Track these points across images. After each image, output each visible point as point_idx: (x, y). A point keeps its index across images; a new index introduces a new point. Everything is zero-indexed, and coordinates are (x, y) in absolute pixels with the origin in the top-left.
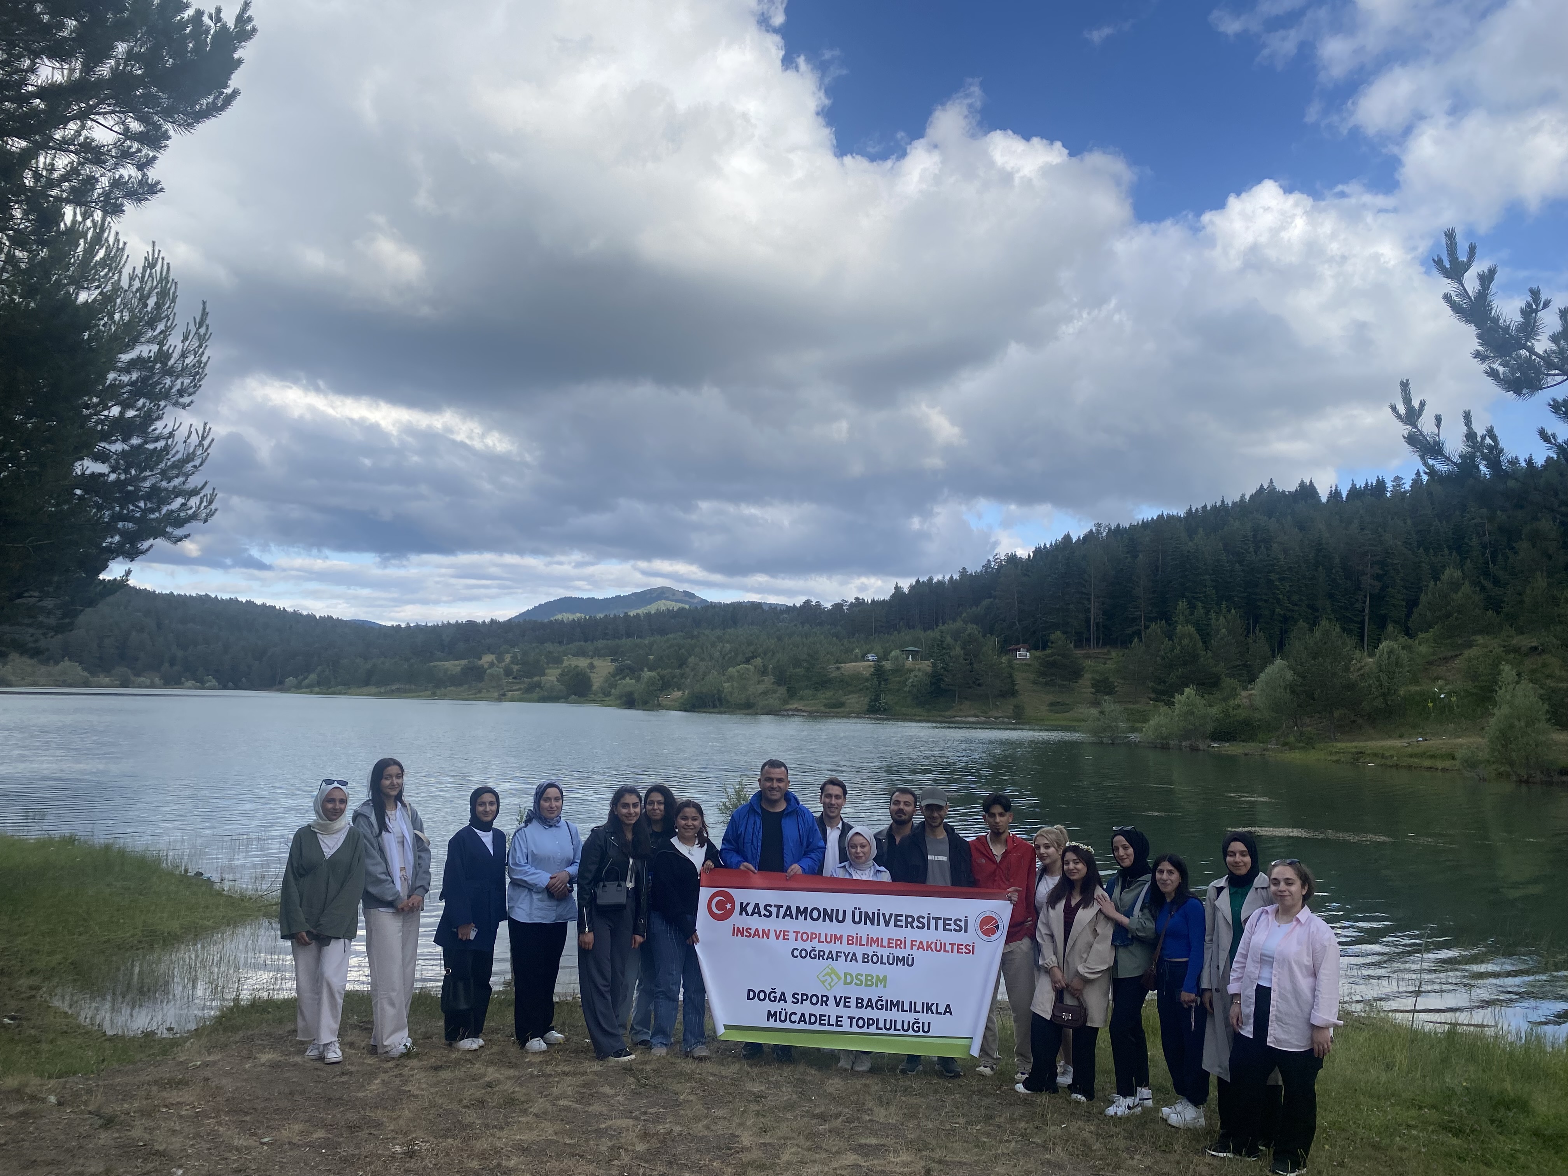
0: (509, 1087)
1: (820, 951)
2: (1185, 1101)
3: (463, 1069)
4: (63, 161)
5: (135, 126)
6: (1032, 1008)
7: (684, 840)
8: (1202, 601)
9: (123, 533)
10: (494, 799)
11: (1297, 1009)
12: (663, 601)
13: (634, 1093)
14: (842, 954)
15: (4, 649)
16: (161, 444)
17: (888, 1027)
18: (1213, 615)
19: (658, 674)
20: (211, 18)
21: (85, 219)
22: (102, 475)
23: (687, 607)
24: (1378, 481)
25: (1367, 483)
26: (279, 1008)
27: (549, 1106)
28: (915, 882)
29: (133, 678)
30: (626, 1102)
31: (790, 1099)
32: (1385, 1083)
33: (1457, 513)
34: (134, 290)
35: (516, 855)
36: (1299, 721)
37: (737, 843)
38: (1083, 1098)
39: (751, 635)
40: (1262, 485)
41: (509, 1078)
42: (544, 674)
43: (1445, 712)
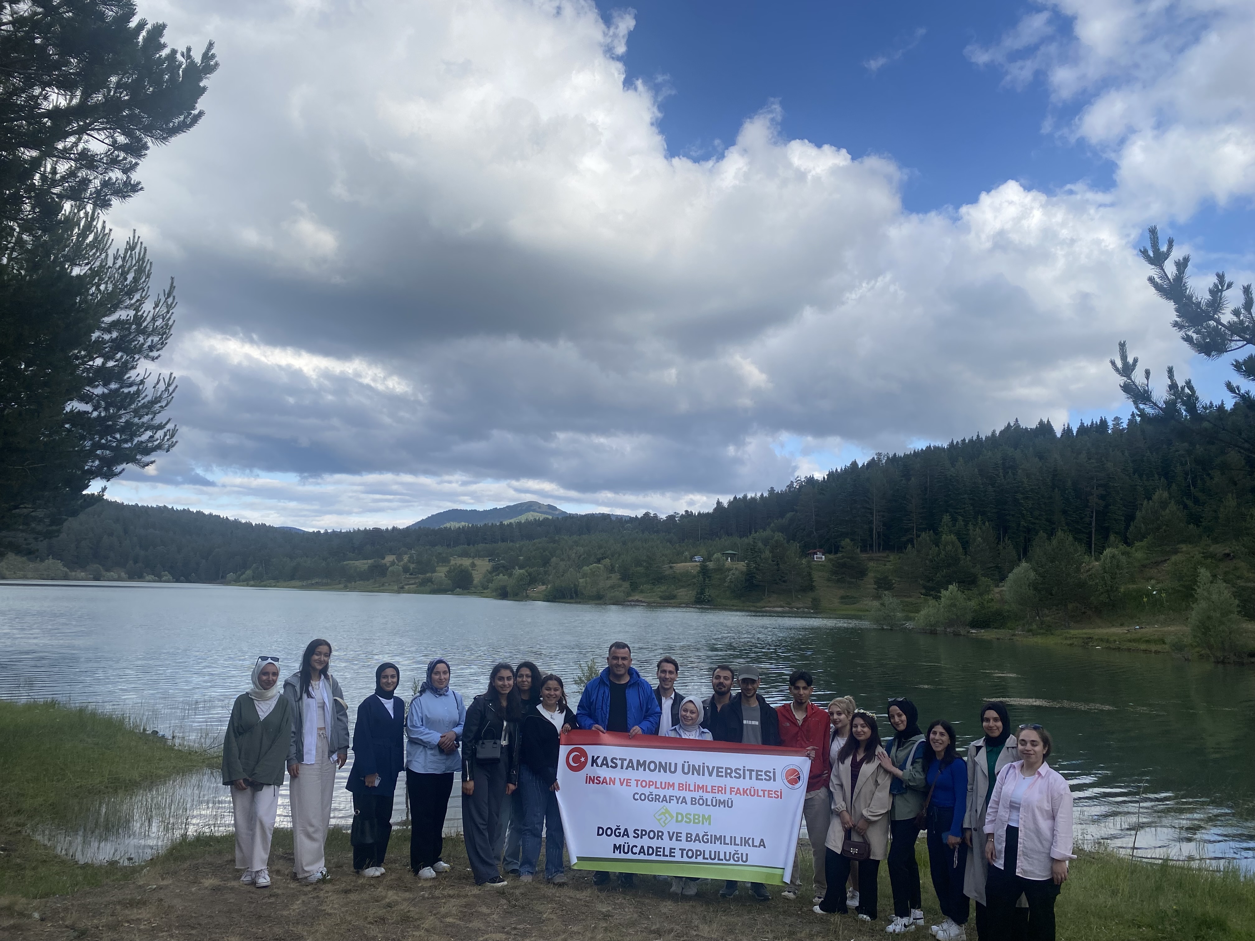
0: (404, 906)
1: (656, 795)
2: (950, 921)
3: (368, 892)
4: (63, 167)
5: (121, 139)
6: (826, 844)
7: (548, 707)
8: (962, 516)
9: (101, 458)
10: (395, 673)
11: (1039, 845)
12: (531, 513)
13: (506, 912)
14: (674, 798)
15: (2, 549)
16: (133, 389)
17: (713, 857)
18: (971, 527)
19: (526, 571)
20: (183, 55)
21: (79, 211)
22: (87, 413)
23: (550, 517)
24: (1101, 420)
25: (1092, 422)
26: (219, 842)
27: (438, 923)
28: (732, 741)
29: (104, 573)
30: (500, 920)
31: (631, 918)
32: (1111, 907)
33: (1165, 446)
34: (117, 267)
35: (413, 717)
36: (1040, 613)
37: (590, 709)
38: (868, 918)
39: (602, 540)
40: (1009, 424)
41: (405, 900)
42: (435, 571)
43: (1156, 604)
